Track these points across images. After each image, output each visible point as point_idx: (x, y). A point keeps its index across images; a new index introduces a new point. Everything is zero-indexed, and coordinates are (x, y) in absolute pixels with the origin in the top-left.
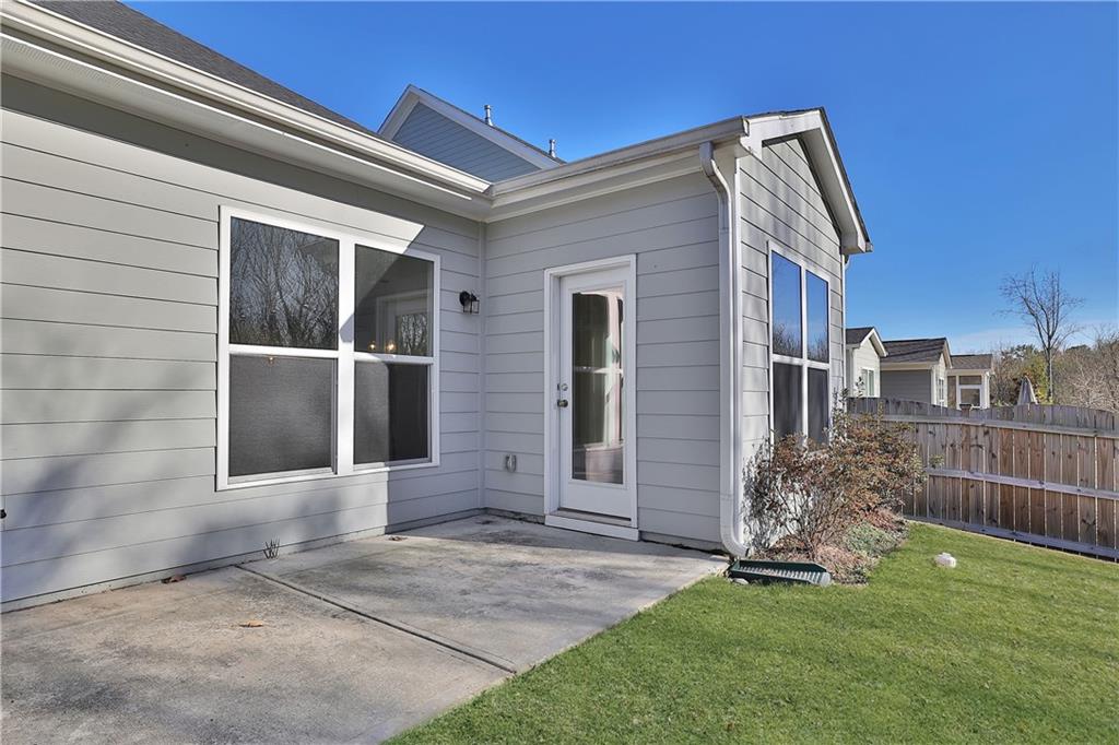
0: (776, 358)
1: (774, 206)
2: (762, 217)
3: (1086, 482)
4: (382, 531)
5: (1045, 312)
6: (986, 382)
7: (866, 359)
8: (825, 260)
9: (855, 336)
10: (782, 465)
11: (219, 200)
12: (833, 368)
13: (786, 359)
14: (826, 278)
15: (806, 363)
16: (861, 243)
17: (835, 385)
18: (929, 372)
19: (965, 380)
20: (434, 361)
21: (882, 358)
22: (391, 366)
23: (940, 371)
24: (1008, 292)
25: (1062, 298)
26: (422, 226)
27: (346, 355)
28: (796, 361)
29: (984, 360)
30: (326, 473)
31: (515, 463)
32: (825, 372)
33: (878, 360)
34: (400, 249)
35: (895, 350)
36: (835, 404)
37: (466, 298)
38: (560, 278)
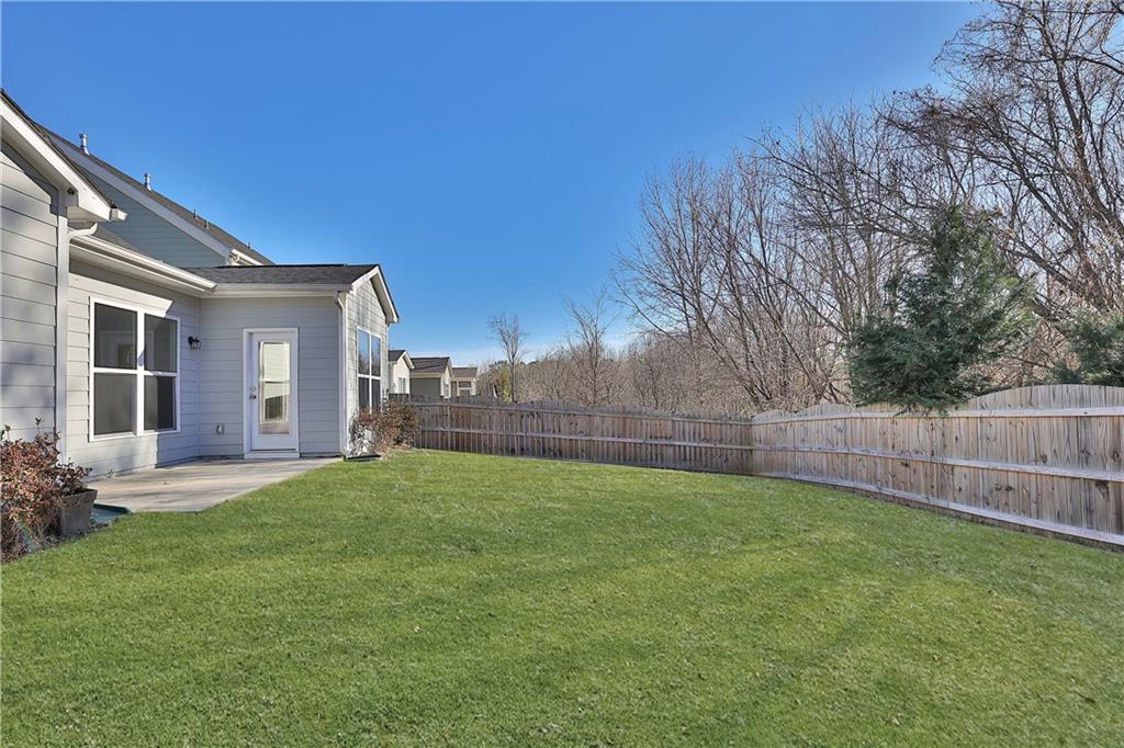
0: (359, 375)
1: (358, 309)
2: (354, 315)
3: (485, 428)
4: (153, 467)
5: (510, 339)
6: (474, 386)
7: (401, 371)
8: (379, 329)
9: (394, 356)
10: (363, 420)
11: (89, 294)
12: (383, 379)
13: (363, 376)
14: (379, 336)
15: (371, 377)
16: (395, 319)
17: (383, 386)
18: (439, 379)
19: (462, 384)
20: (177, 375)
21: (411, 370)
22: (158, 378)
23: (446, 378)
24: (492, 325)
25: (519, 331)
26: (171, 302)
27: (141, 373)
28: (367, 376)
29: (472, 371)
30: (131, 435)
31: (223, 429)
32: (378, 381)
33: (408, 371)
34: (163, 315)
35: (418, 365)
36: (383, 396)
37: (191, 340)
38: (251, 334)
